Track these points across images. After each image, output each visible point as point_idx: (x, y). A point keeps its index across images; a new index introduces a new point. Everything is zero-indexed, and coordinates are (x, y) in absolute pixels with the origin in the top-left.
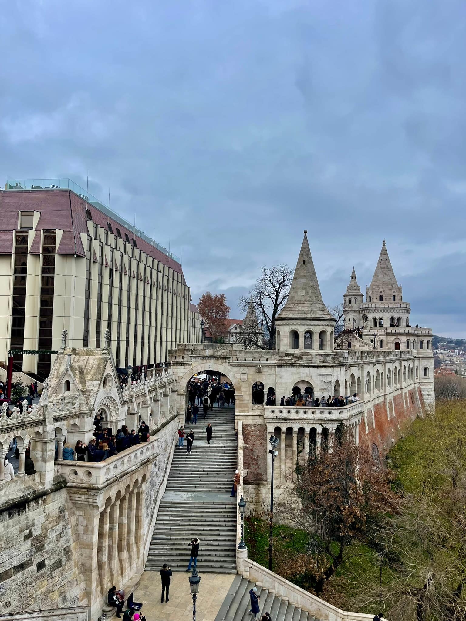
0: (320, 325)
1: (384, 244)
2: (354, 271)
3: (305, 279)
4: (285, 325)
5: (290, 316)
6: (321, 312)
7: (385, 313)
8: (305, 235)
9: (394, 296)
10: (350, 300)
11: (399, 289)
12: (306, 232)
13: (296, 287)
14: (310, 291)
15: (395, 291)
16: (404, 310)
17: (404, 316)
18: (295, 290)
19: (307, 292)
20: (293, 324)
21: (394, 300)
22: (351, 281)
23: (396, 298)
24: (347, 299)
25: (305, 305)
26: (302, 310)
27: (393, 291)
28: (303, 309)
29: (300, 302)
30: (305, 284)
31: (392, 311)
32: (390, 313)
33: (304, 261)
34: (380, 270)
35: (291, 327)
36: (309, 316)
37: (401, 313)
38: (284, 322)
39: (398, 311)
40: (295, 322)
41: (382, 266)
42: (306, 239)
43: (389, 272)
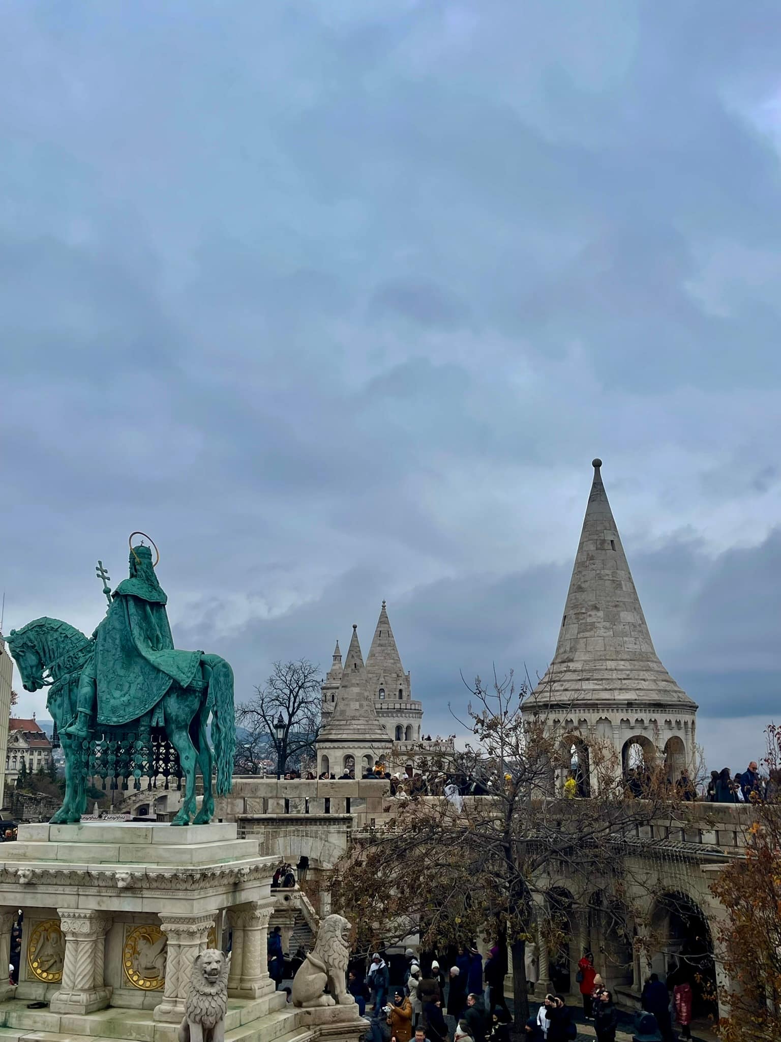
0: (380, 749)
1: (384, 607)
2: (337, 647)
3: (359, 688)
4: (338, 748)
5: (344, 737)
6: (379, 731)
7: (388, 718)
8: (355, 630)
9: (401, 691)
10: (333, 696)
11: (407, 679)
12: (355, 627)
13: (346, 698)
14: (365, 703)
15: (402, 682)
16: (416, 713)
17: (415, 723)
18: (345, 702)
19: (361, 706)
20: (349, 748)
21: (401, 697)
22: (334, 665)
23: (404, 694)
24: (328, 694)
25: (360, 722)
26: (358, 729)
27: (399, 682)
28: (359, 727)
29: (353, 718)
30: (359, 694)
31: (399, 715)
32: (396, 718)
33: (355, 664)
34: (379, 648)
35: (345, 750)
36: (367, 737)
37: (411, 718)
38: (336, 745)
39: (407, 715)
40: (351, 744)
41: (382, 642)
42: (355, 635)
43: (393, 652)
